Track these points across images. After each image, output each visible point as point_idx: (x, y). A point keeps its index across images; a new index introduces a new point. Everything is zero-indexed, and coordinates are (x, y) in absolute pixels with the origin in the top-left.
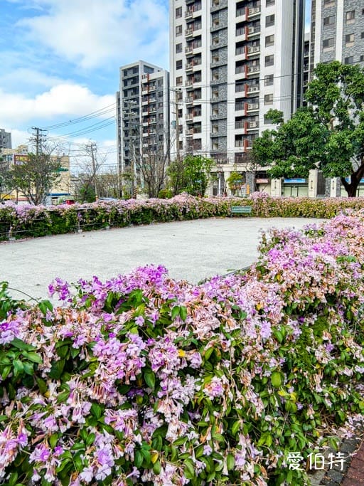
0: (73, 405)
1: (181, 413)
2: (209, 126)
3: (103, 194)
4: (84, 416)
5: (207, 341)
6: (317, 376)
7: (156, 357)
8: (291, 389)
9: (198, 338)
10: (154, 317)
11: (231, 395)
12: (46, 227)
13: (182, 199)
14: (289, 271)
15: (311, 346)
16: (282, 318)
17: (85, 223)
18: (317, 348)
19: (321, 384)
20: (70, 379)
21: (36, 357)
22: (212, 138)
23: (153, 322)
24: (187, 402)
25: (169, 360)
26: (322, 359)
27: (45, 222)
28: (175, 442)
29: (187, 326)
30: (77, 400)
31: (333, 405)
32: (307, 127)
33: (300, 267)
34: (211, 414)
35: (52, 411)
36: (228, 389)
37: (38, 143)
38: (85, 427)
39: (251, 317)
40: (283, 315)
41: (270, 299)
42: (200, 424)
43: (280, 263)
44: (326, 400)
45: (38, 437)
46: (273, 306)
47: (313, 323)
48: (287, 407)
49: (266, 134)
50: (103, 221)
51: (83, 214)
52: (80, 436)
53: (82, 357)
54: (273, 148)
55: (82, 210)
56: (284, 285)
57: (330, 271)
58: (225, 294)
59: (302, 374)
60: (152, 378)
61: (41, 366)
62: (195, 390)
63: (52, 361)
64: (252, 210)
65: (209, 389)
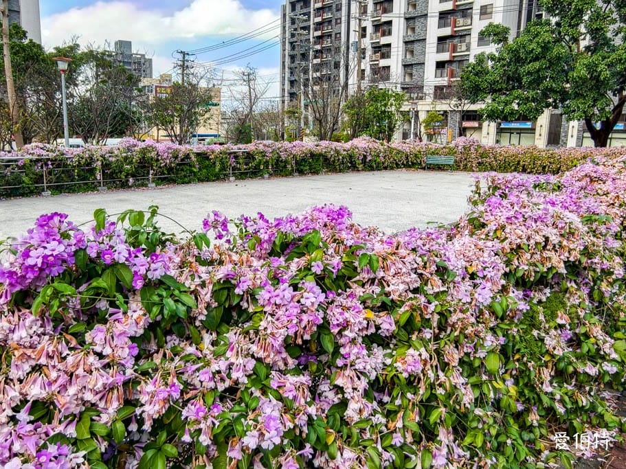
0: (233, 360)
1: (365, 389)
2: (401, 49)
3: (261, 137)
4: (246, 375)
5: (403, 303)
6: (545, 371)
7: (336, 316)
8: (510, 382)
9: (391, 298)
10: (335, 265)
11: (431, 374)
12: (192, 172)
13: (362, 143)
14: (514, 227)
15: (539, 329)
16: (503, 286)
17: (239, 169)
18: (548, 334)
19: (551, 383)
20: (228, 332)
21: (189, 300)
22: (405, 66)
23: (334, 271)
24: (373, 377)
25: (352, 321)
26: (554, 348)
27: (190, 166)
28: (357, 423)
29: (377, 281)
30: (237, 355)
31: (567, 411)
32: (542, 47)
33: (529, 222)
34: (403, 395)
35: (208, 364)
36: (428, 366)
37: (183, 70)
38: (247, 388)
39: (460, 280)
40: (503, 282)
41: (486, 259)
42: (388, 407)
43: (502, 215)
44: (557, 404)
45: (191, 392)
46: (491, 269)
47: (544, 299)
48: (503, 404)
49: (481, 59)
50: (262, 167)
51: (236, 157)
52: (240, 398)
53: (245, 305)
54: (489, 78)
55: (235, 153)
56: (506, 245)
57: (573, 231)
58: (427, 246)
59: (525, 364)
60: (330, 341)
61: (195, 311)
62: (383, 363)
63: (208, 307)
64: (456, 161)
65: (402, 364)
